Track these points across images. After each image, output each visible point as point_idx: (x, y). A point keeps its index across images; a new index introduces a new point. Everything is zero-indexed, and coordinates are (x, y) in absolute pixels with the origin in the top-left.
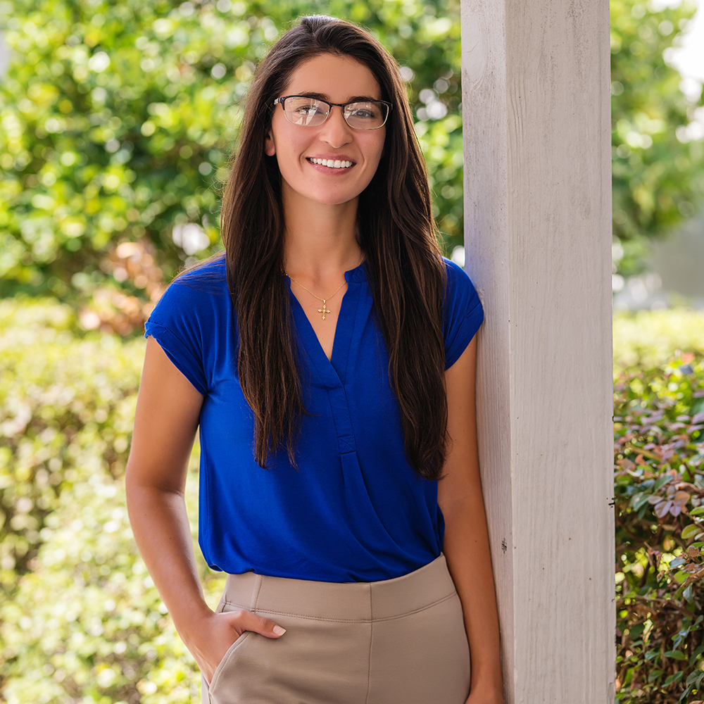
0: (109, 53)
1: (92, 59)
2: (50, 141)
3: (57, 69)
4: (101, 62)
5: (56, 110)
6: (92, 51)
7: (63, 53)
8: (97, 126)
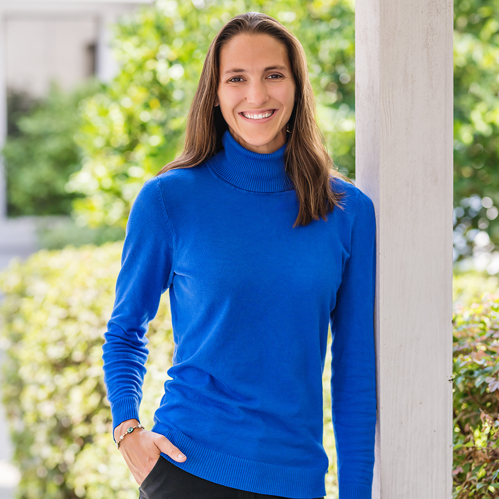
0: (184, 65)
1: (170, 68)
2: (143, 127)
3: (148, 77)
4: (177, 72)
5: (147, 106)
6: (171, 64)
7: (150, 65)
8: (174, 118)
